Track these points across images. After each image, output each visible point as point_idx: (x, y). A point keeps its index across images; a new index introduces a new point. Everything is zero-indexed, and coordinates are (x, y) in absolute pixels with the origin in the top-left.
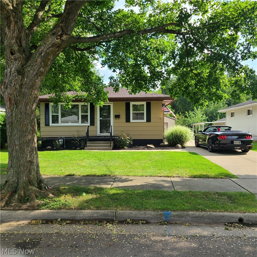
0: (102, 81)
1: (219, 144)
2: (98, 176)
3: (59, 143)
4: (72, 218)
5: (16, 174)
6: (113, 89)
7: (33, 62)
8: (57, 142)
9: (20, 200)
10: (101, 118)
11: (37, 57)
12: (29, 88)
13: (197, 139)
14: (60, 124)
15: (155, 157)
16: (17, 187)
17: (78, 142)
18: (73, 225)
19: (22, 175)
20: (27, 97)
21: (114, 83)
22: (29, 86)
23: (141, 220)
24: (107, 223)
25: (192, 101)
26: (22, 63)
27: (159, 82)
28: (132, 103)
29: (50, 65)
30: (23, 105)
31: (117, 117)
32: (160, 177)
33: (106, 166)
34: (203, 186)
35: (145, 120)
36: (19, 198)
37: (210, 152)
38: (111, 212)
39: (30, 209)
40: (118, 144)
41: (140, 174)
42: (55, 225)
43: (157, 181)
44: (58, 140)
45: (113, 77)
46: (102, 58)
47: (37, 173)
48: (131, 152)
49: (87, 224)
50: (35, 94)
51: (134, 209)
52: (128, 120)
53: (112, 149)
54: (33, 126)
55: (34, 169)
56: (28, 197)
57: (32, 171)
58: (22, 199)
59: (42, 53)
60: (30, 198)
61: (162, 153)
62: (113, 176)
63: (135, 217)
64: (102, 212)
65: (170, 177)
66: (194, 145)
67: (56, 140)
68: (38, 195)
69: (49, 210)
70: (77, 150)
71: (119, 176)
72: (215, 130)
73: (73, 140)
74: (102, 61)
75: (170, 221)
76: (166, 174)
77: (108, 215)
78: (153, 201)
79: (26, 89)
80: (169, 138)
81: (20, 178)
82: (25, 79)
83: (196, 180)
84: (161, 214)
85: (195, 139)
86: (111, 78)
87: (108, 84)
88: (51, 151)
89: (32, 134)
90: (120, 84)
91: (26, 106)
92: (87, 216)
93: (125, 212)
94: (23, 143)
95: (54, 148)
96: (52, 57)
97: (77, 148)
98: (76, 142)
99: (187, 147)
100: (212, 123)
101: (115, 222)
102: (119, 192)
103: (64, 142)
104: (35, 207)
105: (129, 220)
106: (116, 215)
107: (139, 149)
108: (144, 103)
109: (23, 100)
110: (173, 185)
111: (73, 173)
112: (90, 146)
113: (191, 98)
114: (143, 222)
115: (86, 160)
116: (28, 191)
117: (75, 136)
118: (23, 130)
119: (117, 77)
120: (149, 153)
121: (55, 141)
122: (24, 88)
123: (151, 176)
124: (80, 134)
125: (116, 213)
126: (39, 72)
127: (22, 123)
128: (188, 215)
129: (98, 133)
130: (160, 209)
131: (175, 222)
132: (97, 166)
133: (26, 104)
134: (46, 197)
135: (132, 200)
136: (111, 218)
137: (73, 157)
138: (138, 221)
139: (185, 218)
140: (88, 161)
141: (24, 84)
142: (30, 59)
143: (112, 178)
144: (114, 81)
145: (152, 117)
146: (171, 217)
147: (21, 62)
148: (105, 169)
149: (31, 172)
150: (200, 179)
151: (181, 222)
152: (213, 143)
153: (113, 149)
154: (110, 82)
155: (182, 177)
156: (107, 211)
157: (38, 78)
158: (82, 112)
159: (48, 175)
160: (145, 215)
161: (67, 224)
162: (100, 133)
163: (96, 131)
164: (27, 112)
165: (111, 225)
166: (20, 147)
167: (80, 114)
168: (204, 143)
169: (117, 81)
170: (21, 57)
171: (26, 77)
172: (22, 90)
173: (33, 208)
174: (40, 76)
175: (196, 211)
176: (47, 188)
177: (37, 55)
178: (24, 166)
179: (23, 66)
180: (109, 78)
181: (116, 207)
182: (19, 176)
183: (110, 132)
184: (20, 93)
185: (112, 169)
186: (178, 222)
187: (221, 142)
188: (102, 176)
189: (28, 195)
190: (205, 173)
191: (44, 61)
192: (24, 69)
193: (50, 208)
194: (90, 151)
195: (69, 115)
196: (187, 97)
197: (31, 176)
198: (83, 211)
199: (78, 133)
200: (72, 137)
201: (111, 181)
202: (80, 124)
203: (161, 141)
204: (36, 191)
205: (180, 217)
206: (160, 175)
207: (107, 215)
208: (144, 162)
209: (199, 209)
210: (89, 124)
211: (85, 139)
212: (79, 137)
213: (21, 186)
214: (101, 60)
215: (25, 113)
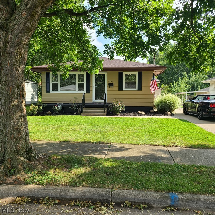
0: (97, 50)
1: (210, 112)
2: (93, 143)
3: (58, 108)
4: (61, 197)
5: (2, 142)
6: (108, 56)
7: (18, 16)
8: (56, 107)
9: (6, 172)
10: (96, 87)
11: (22, 9)
12: (14, 46)
13: (185, 107)
14: (59, 91)
15: (147, 123)
16: (4, 157)
17: (75, 108)
18: (62, 207)
19: (8, 144)
20: (12, 57)
21: (109, 51)
22: (14, 44)
23: (142, 203)
24: (101, 207)
25: (191, 67)
26: (6, 16)
27: (157, 47)
28: (124, 73)
29: (38, 19)
30: (8, 66)
31: (111, 85)
32: (156, 145)
33: (101, 132)
34: (205, 158)
35: (136, 89)
36: (4, 169)
37: (200, 119)
38: (106, 191)
39: (15, 183)
40: (111, 110)
41: (135, 142)
42: (41, 206)
43: (154, 151)
44: (57, 105)
45: (109, 45)
46: (98, 27)
47: (26, 142)
48: (124, 118)
49: (78, 206)
50: (22, 54)
51: (132, 189)
52: (120, 88)
53: (105, 114)
54: (21, 90)
55: (22, 137)
56: (14, 169)
57: (21, 139)
58: (9, 171)
59: (27, 3)
60: (16, 170)
61: (153, 120)
62: (107, 144)
63: (135, 199)
64: (95, 190)
65: (167, 146)
66: (182, 112)
67: (56, 105)
68: (26, 166)
69: (37, 186)
70: (74, 115)
71: (114, 144)
72: (205, 99)
73: (71, 106)
74: (98, 30)
75: (177, 207)
76: (162, 143)
77: (103, 194)
78: (154, 178)
79: (10, 47)
80: (159, 106)
81: (6, 147)
82: (10, 36)
83: (195, 150)
84: (166, 197)
85: (184, 107)
86: (106, 46)
87: (103, 51)
88: (51, 116)
89: (20, 99)
90: (115, 52)
91: (11, 68)
92: (78, 194)
93: (123, 192)
94: (9, 109)
95: (54, 113)
96: (39, 10)
97: (74, 114)
98: (73, 108)
99: (176, 114)
100: (194, 93)
101: (111, 203)
102: (114, 164)
103: (62, 107)
104: (21, 181)
105: (127, 202)
106: (112, 195)
107: (131, 116)
108: (136, 73)
109: (8, 60)
110: (171, 156)
111: (68, 140)
112: (85, 112)
113: (191, 64)
114: (144, 206)
115: (82, 126)
116: (15, 162)
117: (72, 103)
118: (9, 95)
119: (112, 44)
120: (140, 119)
121: (54, 107)
122: (9, 47)
123: (147, 145)
124: (77, 101)
125: (112, 192)
126: (25, 27)
127: (7, 87)
128: (199, 200)
129: (94, 100)
130: (164, 190)
131: (184, 208)
132: (92, 132)
133: (12, 65)
134: (34, 169)
135: (130, 175)
136: (106, 199)
137: (70, 122)
138: (137, 204)
139: (196, 203)
140: (83, 126)
141: (8, 41)
142: (14, 13)
143: (107, 146)
144: (109, 49)
145: (143, 86)
146: (178, 201)
147: (4, 15)
148: (99, 135)
149: (19, 141)
150: (199, 149)
151: (191, 208)
152: (204, 110)
153: (107, 115)
154: (106, 50)
155: (179, 147)
156: (101, 189)
157: (24, 35)
158: (79, 81)
159: (44, 140)
160: (147, 198)
161: (55, 204)
162: (95, 100)
163: (92, 98)
164: (13, 75)
165: (106, 209)
166: (6, 113)
167: (77, 83)
168: (192, 111)
169: (111, 49)
170: (4, 10)
171: (10, 34)
172: (7, 48)
173: (19, 183)
174: (27, 33)
175: (209, 194)
176: (37, 158)
177: (23, 6)
178: (11, 135)
179: (6, 20)
180: (104, 46)
181: (112, 185)
182: (6, 145)
183: (104, 99)
184: (4, 52)
185: (106, 135)
186: (187, 208)
187: (212, 110)
188: (96, 143)
189: (15, 166)
190: (203, 143)
191: (30, 14)
192: (8, 24)
193: (38, 183)
194: (85, 116)
195: (69, 85)
196: (187, 63)
197: (19, 145)
198: (74, 188)
199: (75, 99)
200: (69, 103)
201: (105, 150)
202: (77, 91)
203: (151, 108)
204: (23, 162)
205: (189, 202)
206: (155, 143)
207: (101, 195)
208: (137, 128)
209: (212, 192)
210: (85, 92)
211: (82, 106)
212: (76, 103)
213: (7, 156)
214: (96, 28)
215: (11, 75)
